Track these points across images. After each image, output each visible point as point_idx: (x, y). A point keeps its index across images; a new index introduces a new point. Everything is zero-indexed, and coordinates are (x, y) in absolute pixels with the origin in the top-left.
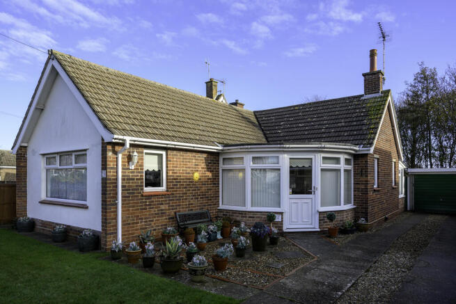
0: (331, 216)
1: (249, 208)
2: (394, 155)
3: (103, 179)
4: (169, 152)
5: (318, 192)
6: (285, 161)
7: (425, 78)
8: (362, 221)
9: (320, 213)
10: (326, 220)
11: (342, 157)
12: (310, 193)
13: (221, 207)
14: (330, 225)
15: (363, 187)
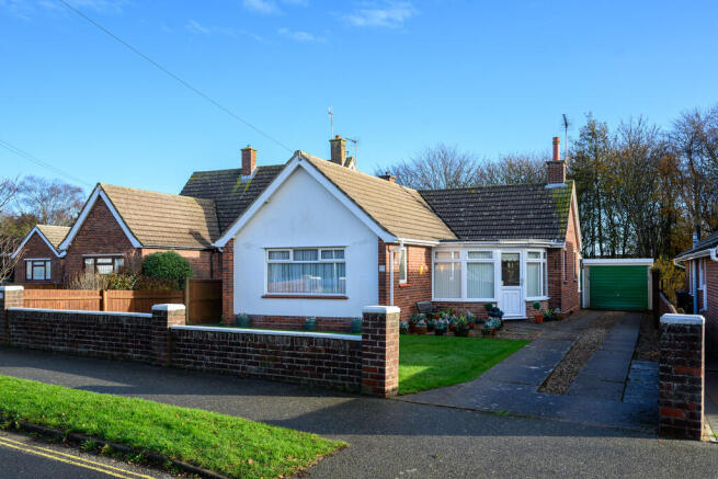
0: (536, 305)
1: (465, 299)
2: (575, 245)
3: (380, 273)
4: (410, 248)
5: (525, 284)
6: (498, 255)
7: (593, 134)
8: (557, 311)
9: (527, 302)
10: (532, 309)
11: (542, 251)
12: (518, 284)
13: (434, 299)
14: (538, 313)
15: (556, 279)
